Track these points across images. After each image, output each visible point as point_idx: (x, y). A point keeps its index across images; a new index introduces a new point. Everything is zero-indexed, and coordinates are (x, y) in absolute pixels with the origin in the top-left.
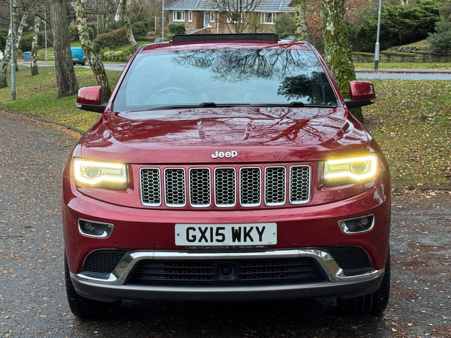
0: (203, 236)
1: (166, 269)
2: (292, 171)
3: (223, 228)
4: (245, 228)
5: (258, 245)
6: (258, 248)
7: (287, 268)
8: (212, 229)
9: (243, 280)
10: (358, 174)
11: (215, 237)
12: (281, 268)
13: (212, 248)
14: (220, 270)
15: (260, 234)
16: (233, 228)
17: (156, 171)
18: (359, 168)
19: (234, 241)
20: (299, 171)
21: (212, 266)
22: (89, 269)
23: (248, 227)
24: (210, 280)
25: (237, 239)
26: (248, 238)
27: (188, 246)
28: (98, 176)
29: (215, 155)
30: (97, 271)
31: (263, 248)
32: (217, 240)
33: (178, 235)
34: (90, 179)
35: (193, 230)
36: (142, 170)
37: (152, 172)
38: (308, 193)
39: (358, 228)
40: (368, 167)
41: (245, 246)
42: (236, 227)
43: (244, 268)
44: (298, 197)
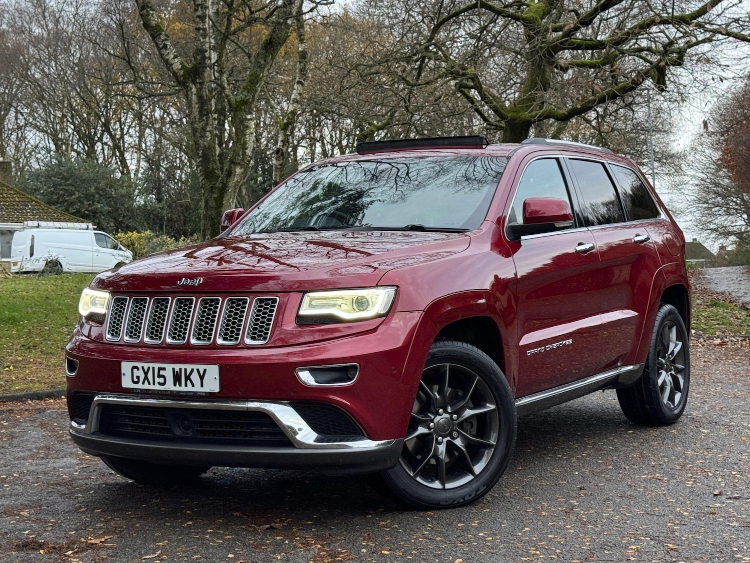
3: (164, 369)
11: (157, 380)
19: (175, 385)
26: (189, 382)
32: (160, 384)
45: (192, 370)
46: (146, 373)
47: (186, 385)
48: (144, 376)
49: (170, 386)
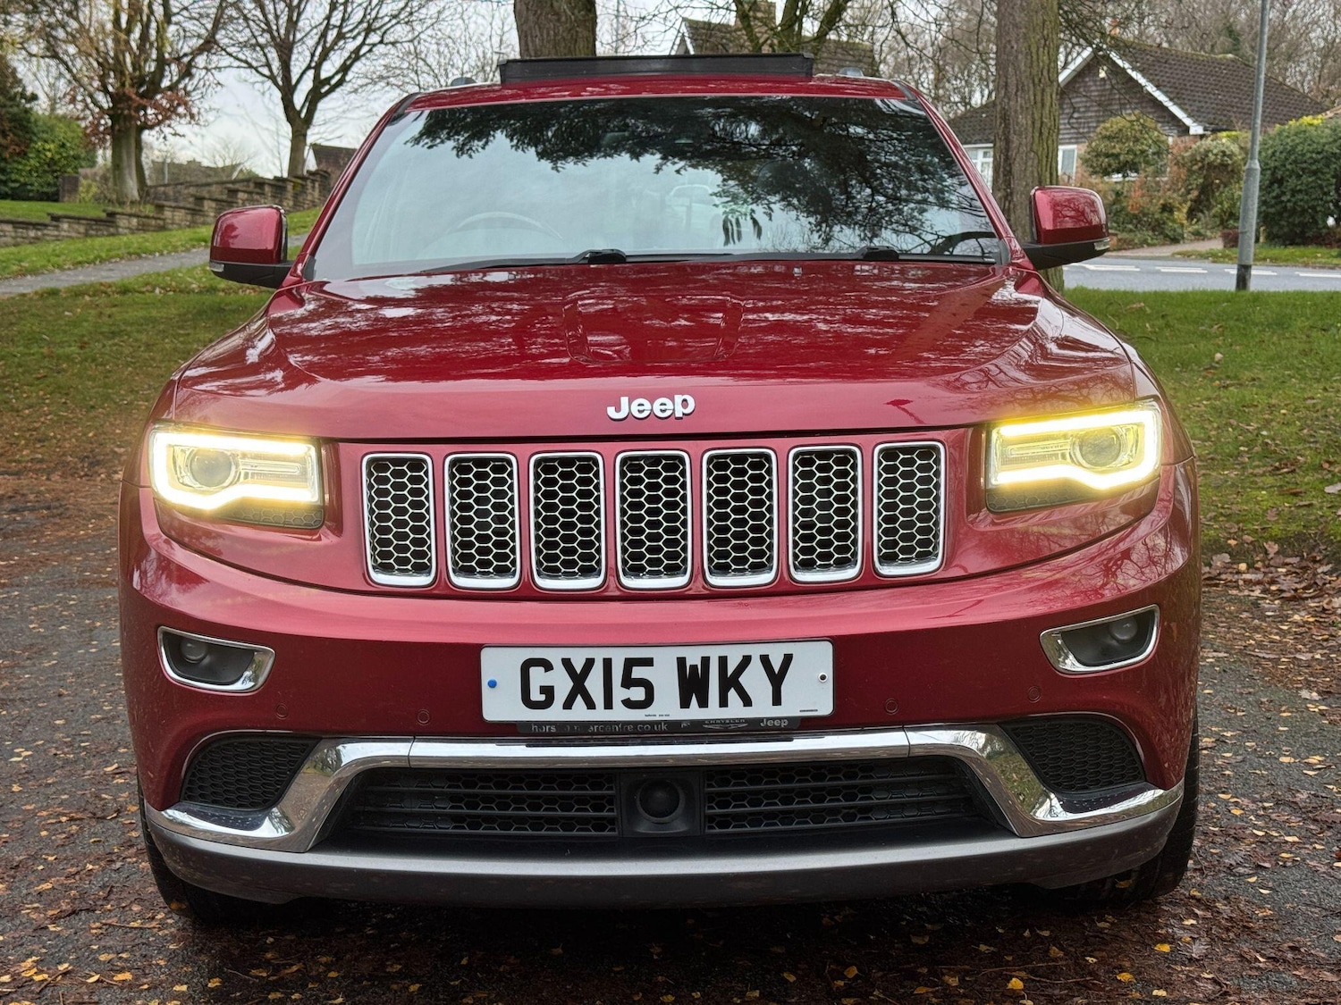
0: (579, 689)
1: (455, 799)
2: (880, 463)
3: (648, 662)
4: (723, 661)
5: (768, 719)
6: (767, 728)
7: (867, 790)
8: (608, 663)
9: (717, 830)
10: (1100, 469)
11: (619, 693)
12: (844, 791)
13: (608, 728)
14: (637, 798)
15: (777, 679)
16: (681, 662)
17: (417, 465)
18: (1101, 450)
19: (685, 704)
20: (904, 463)
21: (611, 788)
22: (201, 795)
23: (734, 657)
24: (606, 833)
25: (694, 700)
27: (528, 724)
28: (231, 484)
29: (618, 410)
30: (228, 802)
31: (785, 729)
32: (628, 703)
33: (493, 684)
34: (203, 492)
35: (542, 669)
36: (371, 462)
37: (405, 468)
38: (936, 536)
39: (1107, 655)
40: (1130, 447)
41: (723, 722)
42: (693, 657)
43: (719, 794)
44: (904, 550)
45: (746, 660)
46: (579, 679)
47: (724, 702)
48: (571, 684)
49: (667, 706)
